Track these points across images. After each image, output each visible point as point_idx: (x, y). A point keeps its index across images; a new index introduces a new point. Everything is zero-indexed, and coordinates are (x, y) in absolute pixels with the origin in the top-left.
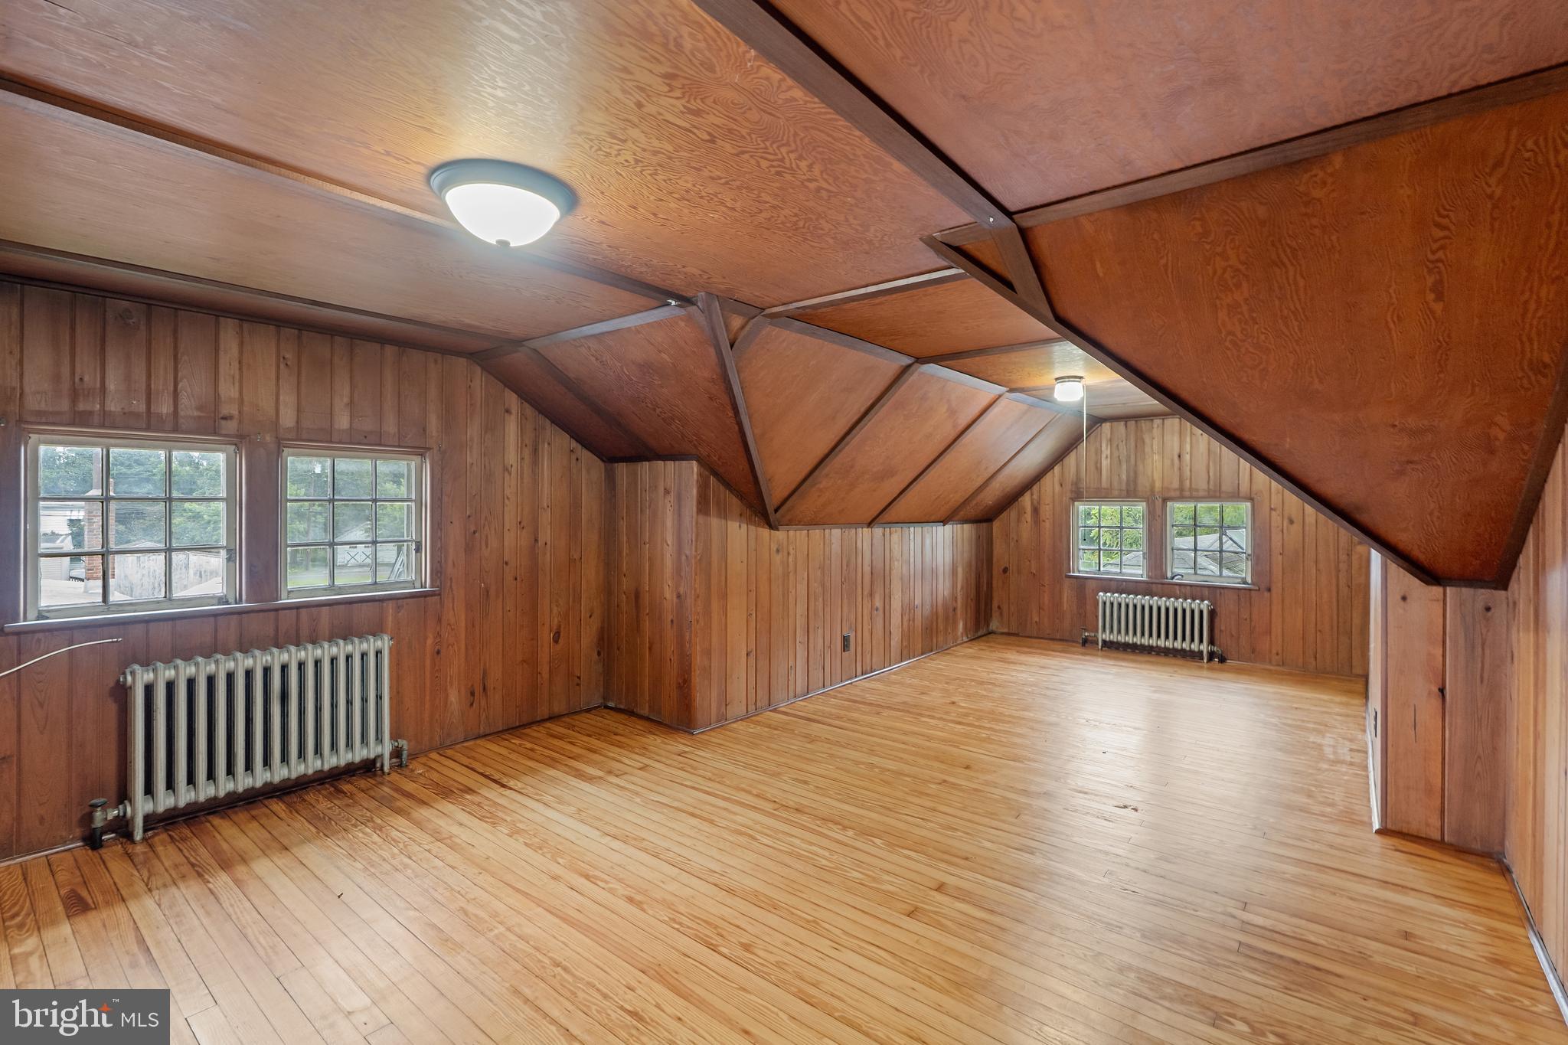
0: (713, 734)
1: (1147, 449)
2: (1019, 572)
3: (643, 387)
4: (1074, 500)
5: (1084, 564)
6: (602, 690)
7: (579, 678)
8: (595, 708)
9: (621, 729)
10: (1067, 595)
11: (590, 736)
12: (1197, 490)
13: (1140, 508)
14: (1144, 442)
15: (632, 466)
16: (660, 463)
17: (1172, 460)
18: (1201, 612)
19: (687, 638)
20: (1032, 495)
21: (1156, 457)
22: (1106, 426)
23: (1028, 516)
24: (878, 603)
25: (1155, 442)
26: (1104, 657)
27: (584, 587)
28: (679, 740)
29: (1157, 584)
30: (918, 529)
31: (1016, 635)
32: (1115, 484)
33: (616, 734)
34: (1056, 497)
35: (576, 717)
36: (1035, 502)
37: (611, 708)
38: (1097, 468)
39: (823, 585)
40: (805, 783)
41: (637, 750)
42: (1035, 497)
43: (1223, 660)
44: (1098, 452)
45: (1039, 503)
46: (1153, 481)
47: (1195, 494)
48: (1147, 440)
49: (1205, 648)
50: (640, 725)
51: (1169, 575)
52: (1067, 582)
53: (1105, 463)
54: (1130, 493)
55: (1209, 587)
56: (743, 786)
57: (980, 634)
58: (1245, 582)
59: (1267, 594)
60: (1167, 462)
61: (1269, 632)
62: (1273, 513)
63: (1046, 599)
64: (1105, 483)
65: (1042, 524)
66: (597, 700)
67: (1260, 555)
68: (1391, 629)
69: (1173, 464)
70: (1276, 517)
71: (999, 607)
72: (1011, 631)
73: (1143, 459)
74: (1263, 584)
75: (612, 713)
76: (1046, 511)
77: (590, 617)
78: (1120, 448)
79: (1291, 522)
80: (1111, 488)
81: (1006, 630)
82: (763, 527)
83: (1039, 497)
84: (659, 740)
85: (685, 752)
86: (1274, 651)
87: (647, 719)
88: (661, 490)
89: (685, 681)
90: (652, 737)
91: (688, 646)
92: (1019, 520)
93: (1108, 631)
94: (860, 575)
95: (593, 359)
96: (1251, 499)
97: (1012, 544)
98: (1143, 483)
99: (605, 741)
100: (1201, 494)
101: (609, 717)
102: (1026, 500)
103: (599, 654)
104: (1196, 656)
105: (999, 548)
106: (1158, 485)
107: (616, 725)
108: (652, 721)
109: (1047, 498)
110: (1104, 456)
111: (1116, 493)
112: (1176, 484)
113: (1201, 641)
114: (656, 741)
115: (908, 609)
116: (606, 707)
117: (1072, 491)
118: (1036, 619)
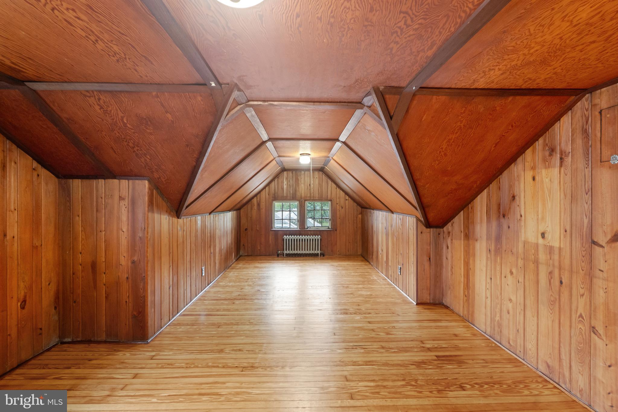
0: (157, 339)
1: (300, 182)
2: (252, 230)
3: (134, 133)
4: (273, 200)
5: (277, 225)
6: (58, 332)
7: (41, 329)
8: (54, 346)
9: (90, 355)
10: (271, 238)
11: (69, 368)
12: (315, 197)
13: (296, 203)
14: (298, 180)
15: (86, 182)
16: (116, 181)
17: (308, 187)
18: (318, 240)
19: (141, 287)
20: (257, 199)
21: (302, 185)
22: (285, 173)
23: (255, 207)
24: (212, 251)
25: (302, 179)
26: (286, 260)
27: (44, 264)
28: (141, 349)
29: (303, 231)
30: (223, 214)
31: (251, 255)
32: (288, 194)
33: (90, 360)
34: (267, 200)
35: (40, 357)
36: (258, 201)
37: (69, 343)
38: (282, 188)
39: (195, 246)
40: (240, 350)
41: (118, 366)
42: (258, 199)
43: (324, 256)
44: (283, 182)
45: (260, 202)
46: (302, 194)
47: (315, 198)
48: (299, 179)
49: (319, 252)
50: (102, 348)
51: (306, 227)
52: (271, 233)
53: (285, 187)
54: (294, 198)
55: (319, 231)
56: (210, 364)
57: (238, 257)
58: (329, 228)
59: (335, 231)
60: (306, 187)
61: (336, 244)
62: (337, 205)
63: (263, 240)
64: (285, 195)
65: (261, 210)
66: (55, 340)
67: (333, 220)
68: (419, 242)
69: (308, 188)
70: (338, 207)
71: (243, 245)
72: (249, 254)
73: (298, 186)
74: (334, 229)
75: (71, 345)
76: (263, 205)
77: (49, 284)
78: (290, 182)
79: (342, 208)
80: (287, 196)
81: (246, 254)
82: (175, 218)
83: (260, 199)
84: (128, 354)
85: (154, 356)
86: (338, 250)
87: (105, 342)
88: (116, 198)
89: (140, 313)
90: (121, 354)
91: (141, 291)
92: (251, 209)
93: (287, 250)
94: (207, 238)
95: (97, 108)
96: (331, 200)
97: (249, 219)
98: (298, 194)
99: (85, 368)
100: (317, 198)
101: (71, 349)
102: (255, 200)
103: (55, 308)
104: (316, 255)
105: (243, 221)
106: (303, 195)
107: (83, 353)
108: (110, 342)
109: (263, 200)
110: (284, 184)
111: (289, 198)
112: (309, 195)
113: (318, 250)
114: (125, 355)
115: (220, 250)
116: (63, 343)
117: (273, 197)
118: (259, 248)
